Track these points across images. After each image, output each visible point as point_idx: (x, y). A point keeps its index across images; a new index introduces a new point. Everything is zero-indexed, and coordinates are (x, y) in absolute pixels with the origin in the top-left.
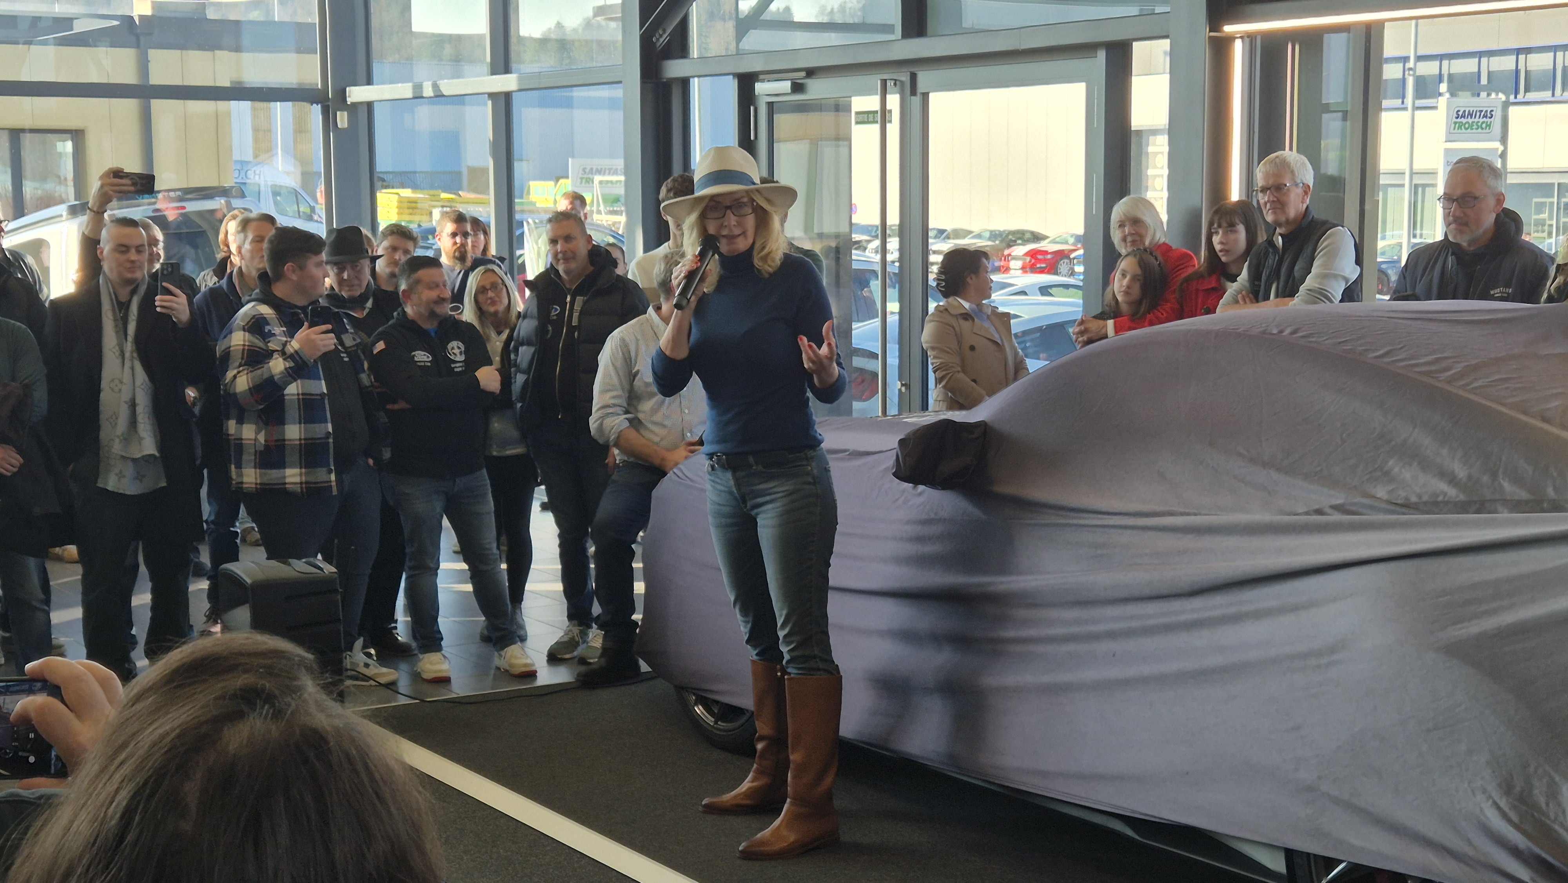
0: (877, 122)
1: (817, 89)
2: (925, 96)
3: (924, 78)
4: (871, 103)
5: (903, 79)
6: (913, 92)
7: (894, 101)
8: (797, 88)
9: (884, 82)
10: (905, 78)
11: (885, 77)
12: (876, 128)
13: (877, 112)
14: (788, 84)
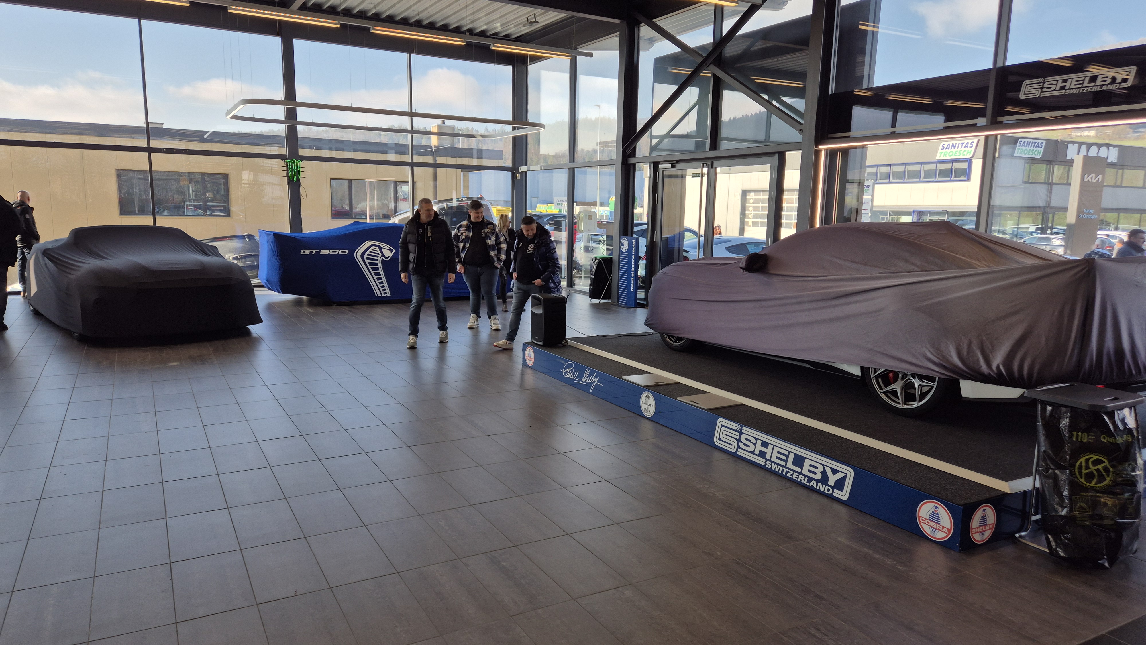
0: (700, 177)
1: (679, 166)
2: (716, 168)
3: (716, 163)
4: (699, 171)
5: (709, 163)
6: (712, 168)
7: (705, 170)
8: (673, 166)
9: (703, 164)
10: (710, 163)
11: (703, 162)
12: (699, 178)
13: (700, 173)
14: (670, 165)
